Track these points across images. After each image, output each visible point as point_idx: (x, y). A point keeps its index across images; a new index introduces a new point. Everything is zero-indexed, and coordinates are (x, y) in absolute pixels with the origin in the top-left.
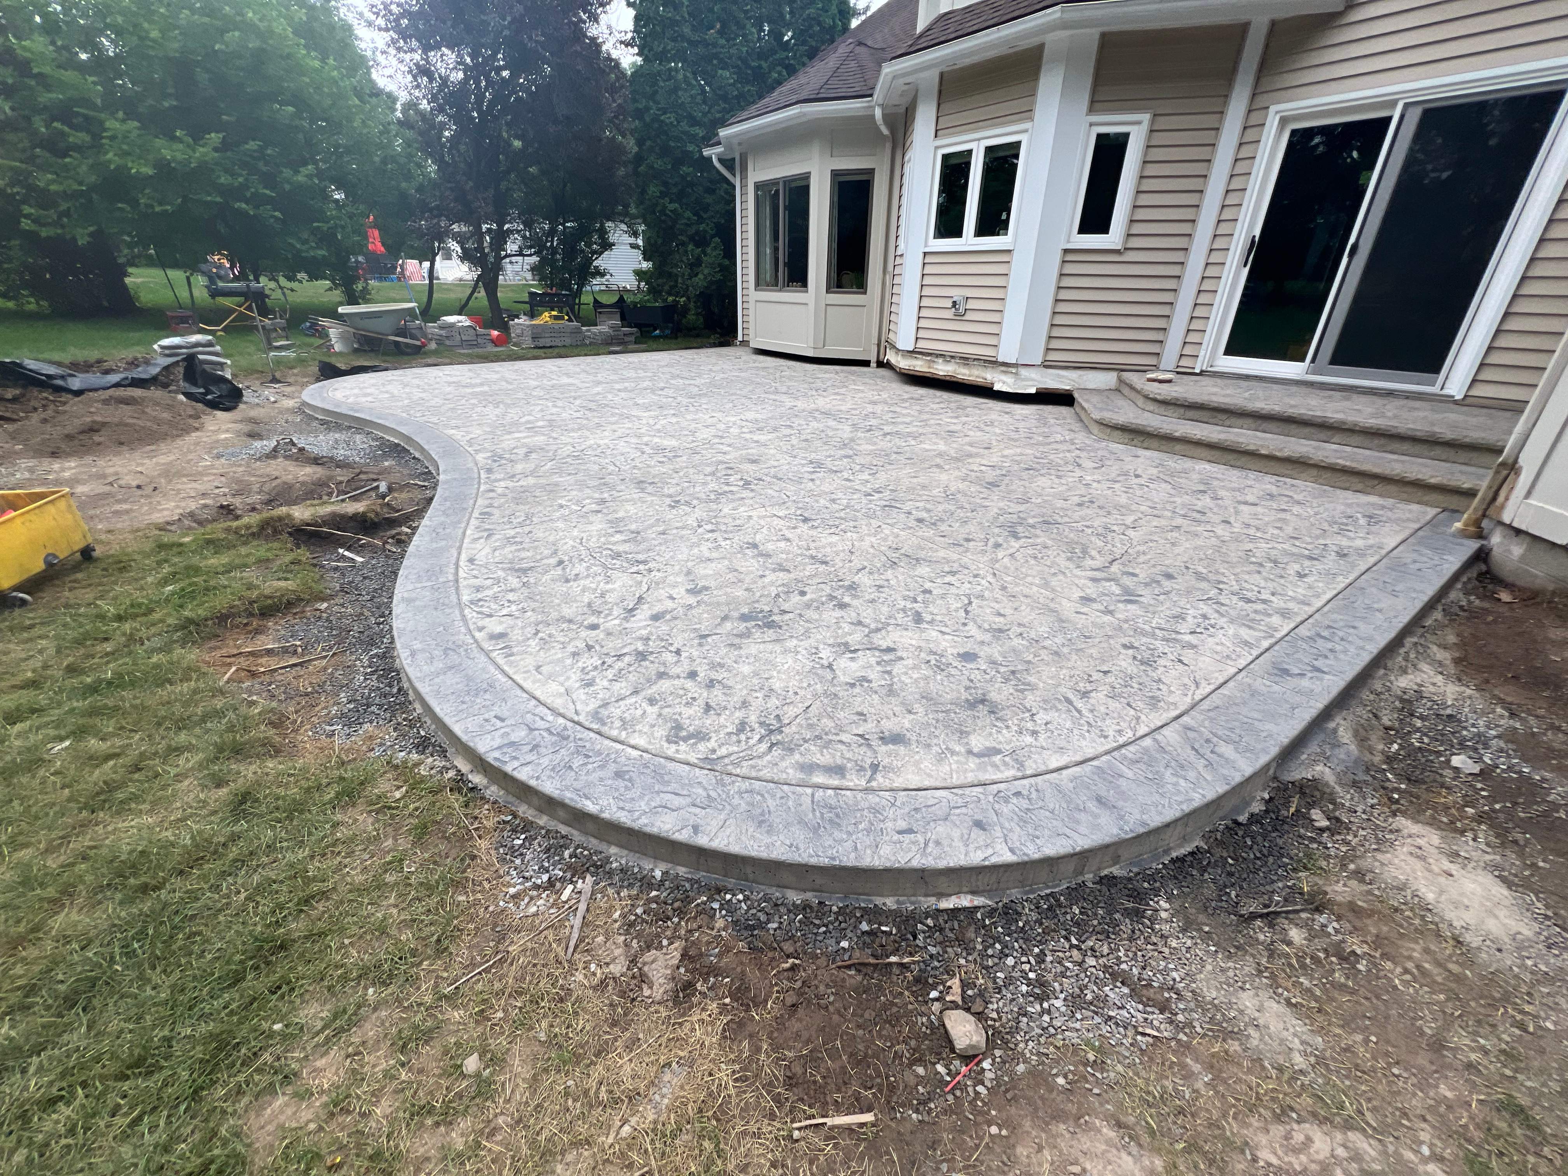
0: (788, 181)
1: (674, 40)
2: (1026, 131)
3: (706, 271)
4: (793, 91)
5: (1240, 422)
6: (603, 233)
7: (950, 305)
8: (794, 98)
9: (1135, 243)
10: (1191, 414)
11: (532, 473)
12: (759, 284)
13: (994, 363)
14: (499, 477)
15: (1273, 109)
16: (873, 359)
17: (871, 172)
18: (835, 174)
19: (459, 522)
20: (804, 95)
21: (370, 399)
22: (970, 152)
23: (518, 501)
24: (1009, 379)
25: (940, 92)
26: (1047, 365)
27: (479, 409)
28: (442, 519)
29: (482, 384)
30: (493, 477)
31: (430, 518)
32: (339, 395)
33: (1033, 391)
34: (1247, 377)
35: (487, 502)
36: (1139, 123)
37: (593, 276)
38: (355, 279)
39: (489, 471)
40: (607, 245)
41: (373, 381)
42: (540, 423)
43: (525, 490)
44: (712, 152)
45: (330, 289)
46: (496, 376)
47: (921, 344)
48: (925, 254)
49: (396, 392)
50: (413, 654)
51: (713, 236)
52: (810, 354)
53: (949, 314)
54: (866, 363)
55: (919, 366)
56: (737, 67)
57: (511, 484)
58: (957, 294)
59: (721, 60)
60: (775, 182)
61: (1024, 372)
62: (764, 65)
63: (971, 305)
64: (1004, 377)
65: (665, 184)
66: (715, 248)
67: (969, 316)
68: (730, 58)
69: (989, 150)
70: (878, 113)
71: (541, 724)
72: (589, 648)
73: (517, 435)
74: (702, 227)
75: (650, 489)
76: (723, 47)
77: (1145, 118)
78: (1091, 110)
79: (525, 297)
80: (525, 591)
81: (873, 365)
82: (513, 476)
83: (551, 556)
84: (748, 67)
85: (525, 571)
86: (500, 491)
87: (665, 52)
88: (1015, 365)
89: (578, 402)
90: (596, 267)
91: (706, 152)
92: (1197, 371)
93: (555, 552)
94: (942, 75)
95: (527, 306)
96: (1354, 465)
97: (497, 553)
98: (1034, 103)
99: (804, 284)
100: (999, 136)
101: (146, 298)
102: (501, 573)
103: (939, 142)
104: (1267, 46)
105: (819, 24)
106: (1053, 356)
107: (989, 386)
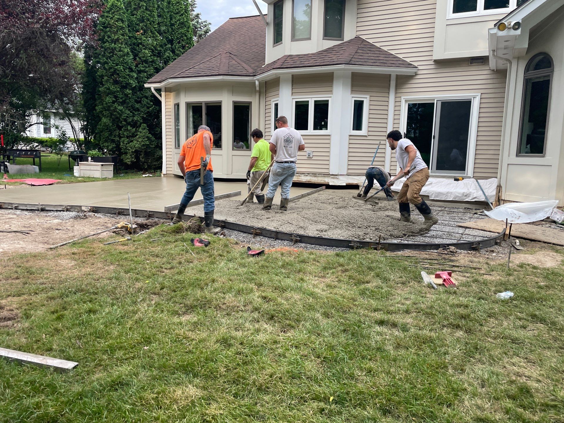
0: (207, 103)
1: (123, 35)
2: (331, 97)
7: (305, 154)
8: (215, 72)
9: (370, 133)
13: (328, 175)
15: (402, 97)
17: (250, 103)
18: (234, 102)
22: (307, 102)
24: (335, 180)
25: (293, 81)
26: (348, 175)
33: (345, 184)
36: (366, 98)
44: (150, 86)
52: (225, 177)
56: (152, 49)
59: (144, 46)
60: (200, 103)
61: (340, 177)
63: (315, 154)
64: (333, 180)
65: (116, 97)
67: (315, 159)
69: (317, 101)
70: (257, 83)
74: (135, 118)
77: (368, 97)
78: (352, 93)
84: (156, 50)
87: (118, 40)
88: (337, 175)
91: (146, 86)
94: (293, 75)
98: (332, 89)
100: (321, 97)
103: (294, 97)
104: (396, 81)
105: (186, 36)
106: (350, 171)
107: (327, 184)
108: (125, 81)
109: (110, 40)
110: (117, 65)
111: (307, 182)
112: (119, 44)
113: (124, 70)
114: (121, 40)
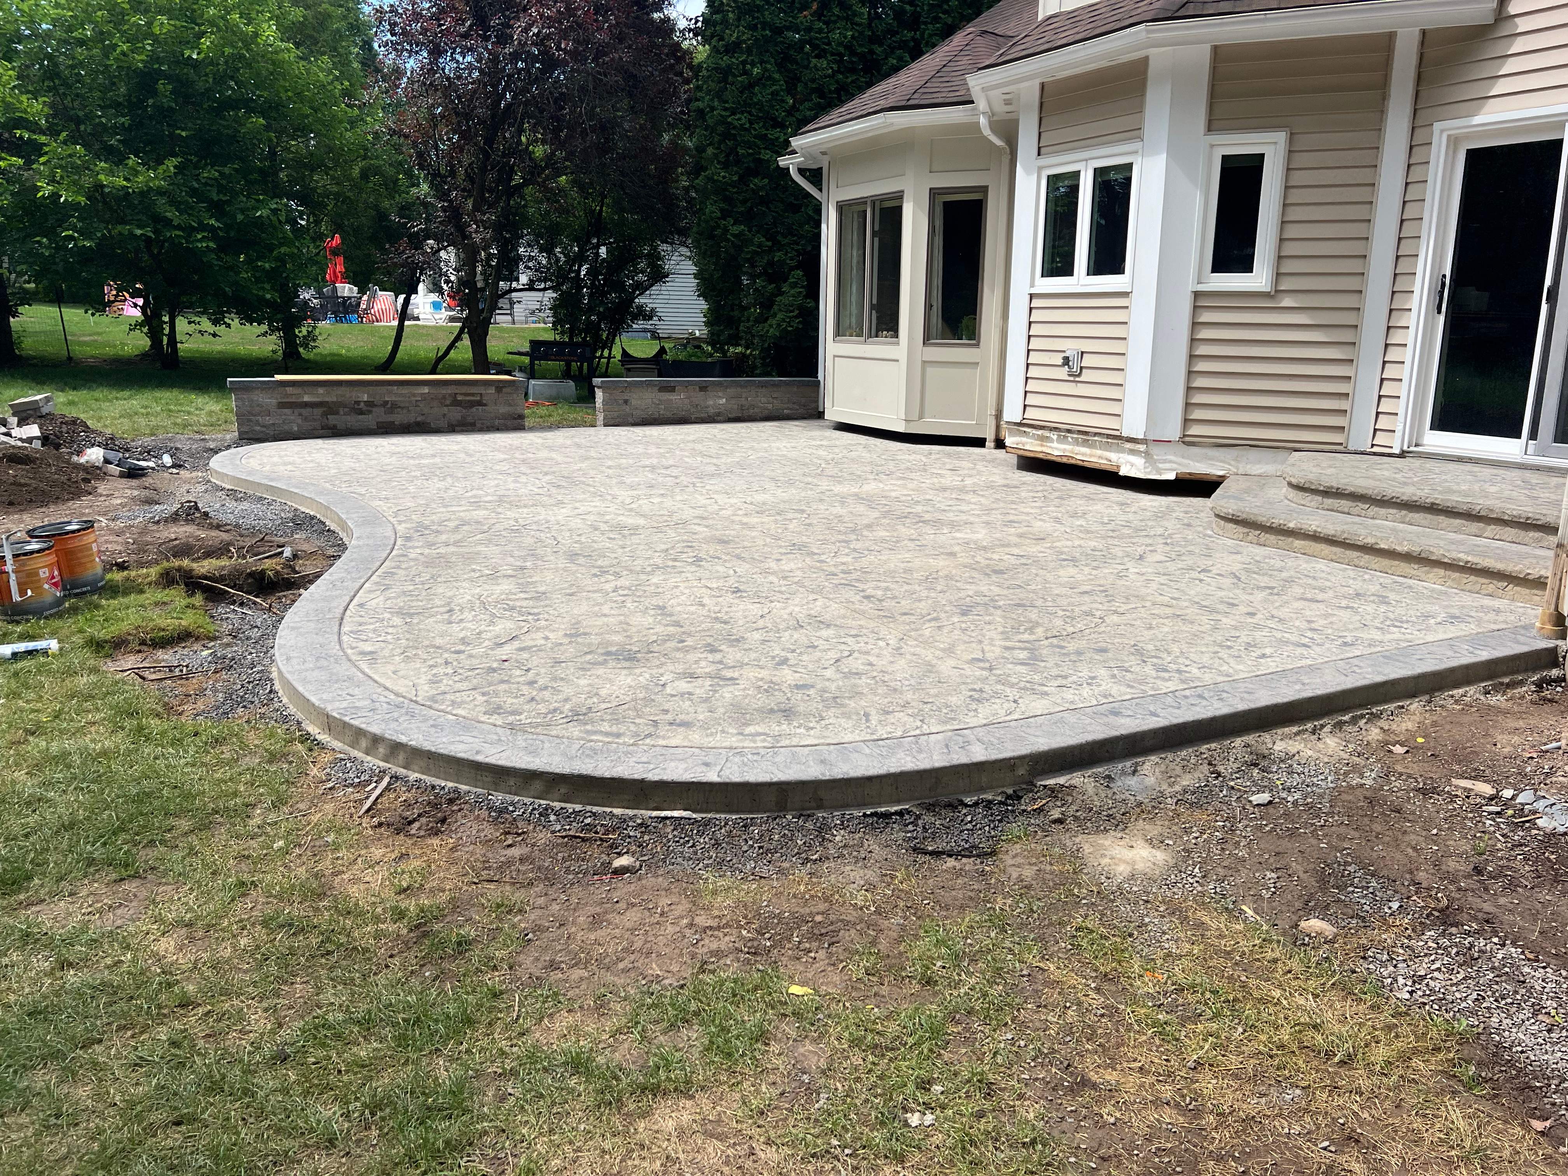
0: (875, 201)
1: (753, 28)
2: (1136, 152)
3: (780, 316)
4: (884, 95)
5: (1383, 511)
6: (655, 258)
7: (1060, 362)
8: (883, 103)
9: (1289, 283)
10: (1329, 502)
11: (456, 543)
12: (839, 332)
13: (1117, 439)
14: (416, 544)
15: (1437, 126)
16: (990, 436)
17: (984, 189)
18: (937, 193)
19: (360, 578)
20: (891, 101)
21: (289, 467)
22: (1076, 175)
23: (427, 565)
24: (1139, 461)
25: (1041, 105)
26: (1186, 441)
27: (419, 483)
28: (344, 575)
29: (434, 456)
30: (409, 544)
31: (331, 575)
32: (254, 463)
33: (1171, 476)
34: (1460, 460)
35: (393, 564)
36: (1274, 142)
37: (635, 317)
38: (297, 321)
39: (408, 539)
40: (659, 276)
41: (297, 449)
42: (489, 498)
43: (440, 556)
44: (789, 162)
45: (264, 334)
46: (456, 447)
47: (1031, 414)
48: (1032, 296)
49: (323, 462)
50: (288, 659)
51: (792, 269)
52: (900, 428)
53: (1063, 373)
54: (980, 443)
55: (1032, 445)
56: (840, 54)
57: (427, 551)
58: (1071, 347)
59: (816, 48)
60: (862, 202)
61: (1157, 451)
62: (879, 50)
63: (1087, 361)
64: (1131, 458)
66: (794, 285)
67: (1086, 376)
68: (829, 44)
69: (1099, 172)
70: (983, 121)
71: (382, 699)
72: (447, 663)
73: (454, 509)
74: (778, 256)
75: (582, 560)
76: (820, 31)
77: (1281, 137)
78: (1211, 127)
79: (526, 348)
80: (406, 628)
81: (990, 444)
82: (434, 544)
83: (443, 606)
85: (411, 615)
86: (412, 556)
88: (1144, 441)
89: (548, 477)
90: (640, 307)
91: (783, 161)
92: (1397, 451)
93: (449, 604)
94: (1043, 86)
95: (526, 360)
96: (1475, 560)
97: (389, 602)
98: (1142, 120)
99: (896, 335)
100: (1109, 157)
101: (28, 346)
102: (387, 615)
103: (1043, 161)
104: (1421, 56)
106: (1195, 430)
107: (1114, 469)
108: (749, 155)
109: (723, 46)
110: (733, 114)
111: (1065, 460)
112: (742, 53)
113: (751, 123)
114: (745, 42)
